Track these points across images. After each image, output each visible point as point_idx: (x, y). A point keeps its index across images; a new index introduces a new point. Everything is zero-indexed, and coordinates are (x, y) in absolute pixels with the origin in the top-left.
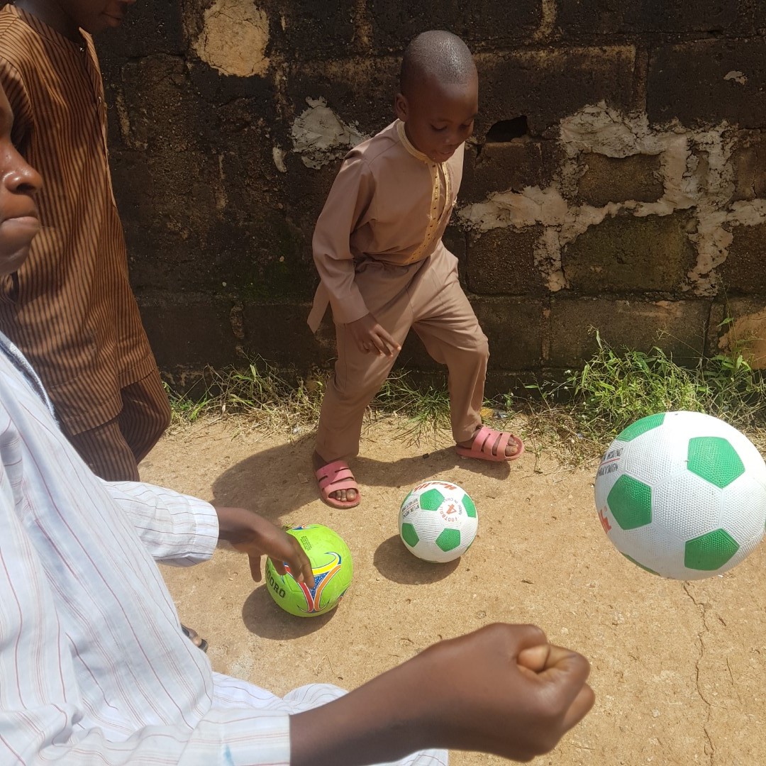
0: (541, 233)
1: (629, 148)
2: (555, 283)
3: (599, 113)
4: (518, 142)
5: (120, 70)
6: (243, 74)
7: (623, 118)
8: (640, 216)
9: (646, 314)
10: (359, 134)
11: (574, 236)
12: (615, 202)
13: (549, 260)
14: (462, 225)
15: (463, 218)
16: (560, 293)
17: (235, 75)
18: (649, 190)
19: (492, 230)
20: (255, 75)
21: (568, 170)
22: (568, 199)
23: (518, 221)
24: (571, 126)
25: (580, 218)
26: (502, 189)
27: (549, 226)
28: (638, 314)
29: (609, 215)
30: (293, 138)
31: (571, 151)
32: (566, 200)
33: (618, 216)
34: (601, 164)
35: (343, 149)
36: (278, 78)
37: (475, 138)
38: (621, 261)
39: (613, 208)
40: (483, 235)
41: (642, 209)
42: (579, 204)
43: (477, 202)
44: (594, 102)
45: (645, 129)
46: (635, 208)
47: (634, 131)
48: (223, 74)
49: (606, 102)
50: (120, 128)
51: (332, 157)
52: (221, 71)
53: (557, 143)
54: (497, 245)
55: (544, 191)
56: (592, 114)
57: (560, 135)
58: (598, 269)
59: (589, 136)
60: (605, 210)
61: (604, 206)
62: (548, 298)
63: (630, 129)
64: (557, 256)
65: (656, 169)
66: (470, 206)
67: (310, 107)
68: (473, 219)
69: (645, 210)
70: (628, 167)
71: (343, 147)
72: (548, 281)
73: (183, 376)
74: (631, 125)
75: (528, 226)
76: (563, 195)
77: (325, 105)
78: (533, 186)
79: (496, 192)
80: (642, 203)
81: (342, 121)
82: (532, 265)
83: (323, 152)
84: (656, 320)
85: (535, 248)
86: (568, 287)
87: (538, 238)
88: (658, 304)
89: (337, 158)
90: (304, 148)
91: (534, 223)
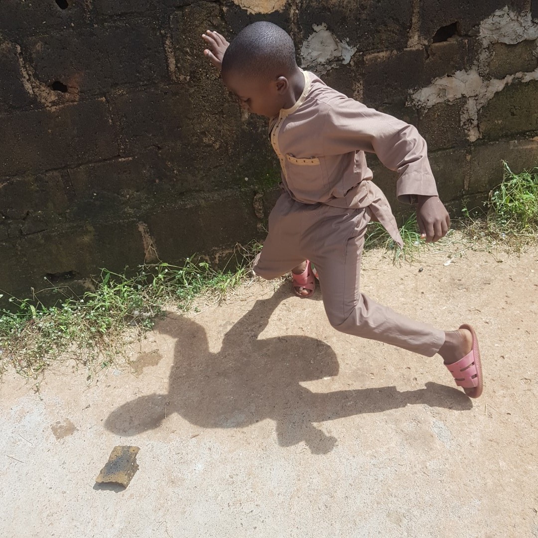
0: (465, 102)
1: (520, 37)
2: (473, 136)
3: (503, 15)
4: (452, 41)
5: (169, 18)
6: (266, 12)
7: (518, 17)
8: (525, 82)
9: (526, 147)
10: (349, 48)
11: (486, 101)
12: (511, 75)
13: (470, 120)
14: (415, 105)
15: (416, 100)
16: (477, 142)
17: (260, 13)
18: (529, 64)
19: (435, 105)
20: (276, 11)
21: (483, 56)
22: (482, 76)
23: (450, 96)
24: (487, 26)
25: (490, 89)
26: (440, 76)
27: (470, 97)
28: (521, 148)
29: (507, 84)
30: (301, 57)
31: (485, 43)
32: (482, 77)
33: (512, 84)
34: (502, 50)
35: (336, 61)
36: (292, 11)
37: (426, 41)
38: (513, 114)
39: (509, 79)
40: (429, 109)
41: (526, 77)
42: (489, 79)
43: (425, 87)
44: (500, 7)
45: (530, 23)
46: (522, 77)
47: (523, 25)
48: (251, 13)
49: (508, 6)
50: (168, 66)
51: (329, 68)
52: (249, 11)
53: (477, 39)
54: (438, 115)
55: (468, 73)
56: (500, 16)
57: (479, 33)
58: (500, 122)
59: (496, 31)
60: (505, 81)
61: (504, 78)
62: (469, 147)
63: (521, 24)
64: (475, 117)
65: (534, 49)
66: (420, 90)
67: (315, 31)
68: (422, 99)
69: (528, 77)
70: (519, 50)
71: (336, 59)
72: (469, 136)
73: (217, 256)
74: (522, 21)
75: (457, 99)
76: (479, 74)
77: (326, 28)
78: (461, 70)
79: (438, 78)
80: (526, 73)
81: (337, 40)
82: (459, 126)
83: (323, 65)
84: (532, 149)
85: (461, 113)
86: (481, 137)
87: (463, 106)
88: (533, 139)
89: (332, 68)
90: (308, 64)
91: (460, 96)
